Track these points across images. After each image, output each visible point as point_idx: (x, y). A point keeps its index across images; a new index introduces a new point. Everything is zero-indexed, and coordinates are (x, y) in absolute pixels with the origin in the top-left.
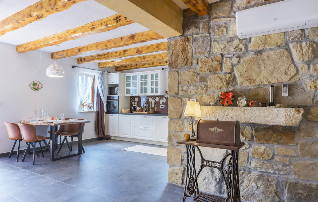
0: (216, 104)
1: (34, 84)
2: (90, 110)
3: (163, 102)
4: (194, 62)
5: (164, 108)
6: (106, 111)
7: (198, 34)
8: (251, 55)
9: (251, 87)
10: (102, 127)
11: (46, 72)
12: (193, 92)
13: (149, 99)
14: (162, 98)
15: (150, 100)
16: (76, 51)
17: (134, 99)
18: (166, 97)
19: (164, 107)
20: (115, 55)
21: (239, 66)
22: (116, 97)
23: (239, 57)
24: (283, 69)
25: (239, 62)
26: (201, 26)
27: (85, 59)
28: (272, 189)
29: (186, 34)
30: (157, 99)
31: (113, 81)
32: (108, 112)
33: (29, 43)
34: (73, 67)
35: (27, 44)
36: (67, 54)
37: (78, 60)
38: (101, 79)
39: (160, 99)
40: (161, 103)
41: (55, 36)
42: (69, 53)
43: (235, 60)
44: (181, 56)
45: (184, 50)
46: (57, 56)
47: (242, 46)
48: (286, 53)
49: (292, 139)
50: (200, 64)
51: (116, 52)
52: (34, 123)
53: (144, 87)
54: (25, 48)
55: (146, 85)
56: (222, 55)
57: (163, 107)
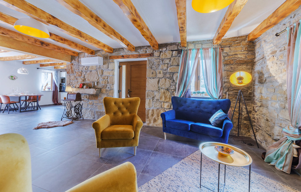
0: (78, 88)
1: (12, 77)
2: (49, 90)
4: (75, 73)
6: (59, 91)
7: (75, 63)
8: (89, 72)
9: (89, 82)
10: (56, 99)
11: (18, 72)
12: (74, 83)
16: (35, 62)
20: (58, 64)
21: (86, 75)
22: (64, 84)
23: (86, 72)
24: (96, 77)
25: (86, 74)
26: (76, 60)
27: (44, 65)
28: (93, 114)
29: (72, 62)
31: (63, 76)
32: (60, 91)
33: (6, 57)
34: (38, 68)
35: (5, 57)
36: (31, 63)
37: (40, 65)
38: (56, 75)
41: (19, 56)
42: (32, 62)
43: (85, 73)
44: (71, 70)
45: (71, 68)
46: (26, 63)
47: (87, 69)
48: (97, 72)
49: (97, 98)
50: (76, 73)
51: (59, 63)
52: (9, 95)
54: (4, 59)
56: (82, 71)
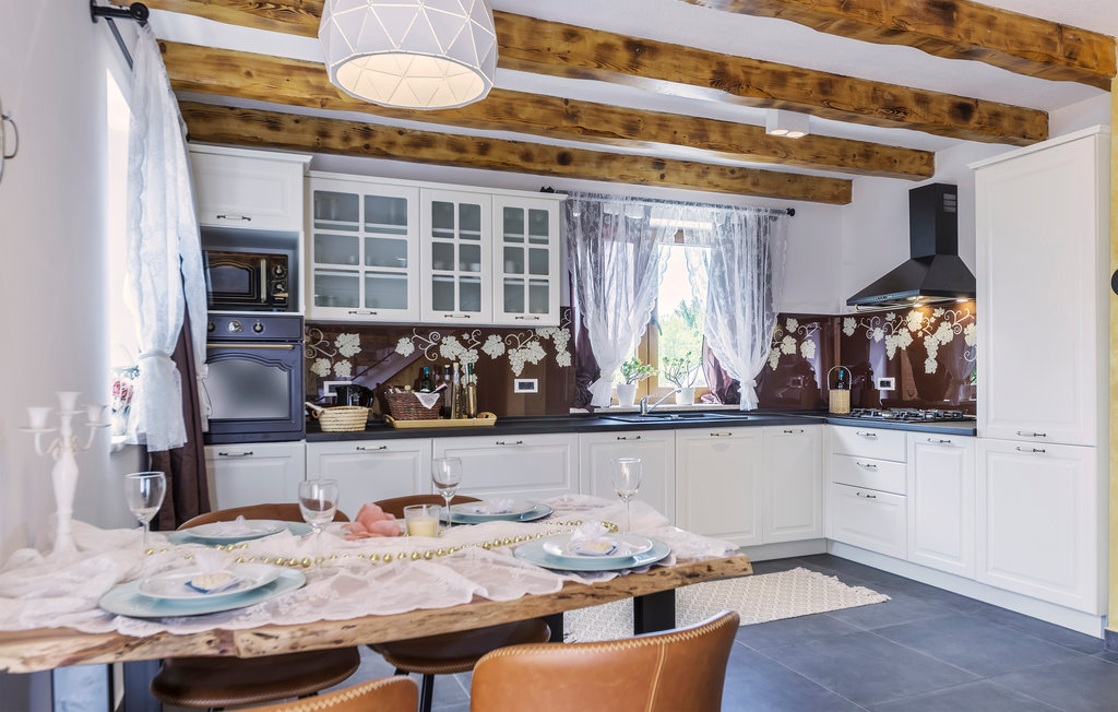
3: (528, 364)
5: (536, 390)
13: (440, 343)
14: (522, 340)
15: (450, 348)
17: (333, 340)
18: (547, 337)
19: (536, 386)
30: (494, 347)
39: (507, 348)
40: (517, 368)
53: (457, 273)
55: (475, 266)
57: (530, 386)
